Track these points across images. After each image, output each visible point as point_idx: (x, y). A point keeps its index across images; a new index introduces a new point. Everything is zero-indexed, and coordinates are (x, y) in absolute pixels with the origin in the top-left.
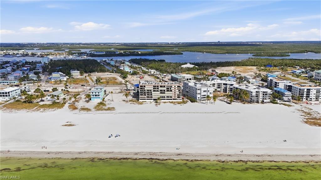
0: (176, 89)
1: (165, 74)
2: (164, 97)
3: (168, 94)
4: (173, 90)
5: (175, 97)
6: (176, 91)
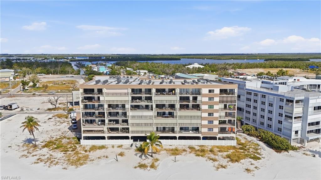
0: (217, 99)
1: (163, 76)
2: (173, 130)
3: (186, 117)
4: (205, 103)
5: (210, 129)
6: (216, 107)
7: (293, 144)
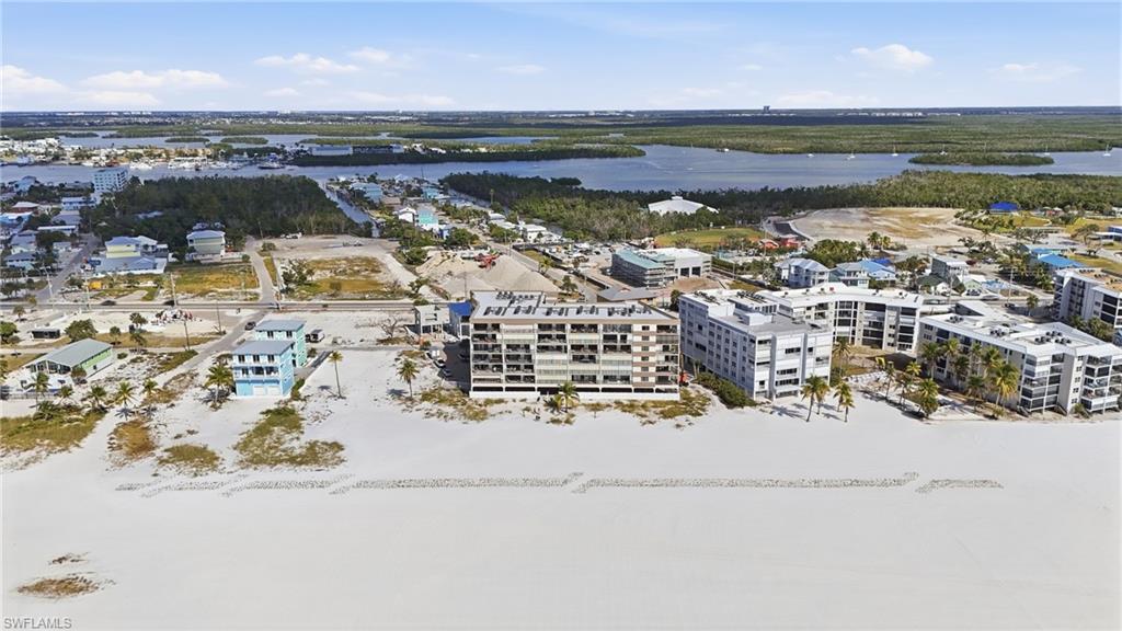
0: (653, 339)
1: (585, 246)
2: (593, 379)
3: (611, 362)
4: (637, 344)
5: (645, 378)
6: (652, 349)
7: (755, 398)
